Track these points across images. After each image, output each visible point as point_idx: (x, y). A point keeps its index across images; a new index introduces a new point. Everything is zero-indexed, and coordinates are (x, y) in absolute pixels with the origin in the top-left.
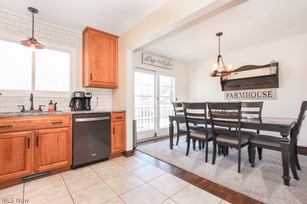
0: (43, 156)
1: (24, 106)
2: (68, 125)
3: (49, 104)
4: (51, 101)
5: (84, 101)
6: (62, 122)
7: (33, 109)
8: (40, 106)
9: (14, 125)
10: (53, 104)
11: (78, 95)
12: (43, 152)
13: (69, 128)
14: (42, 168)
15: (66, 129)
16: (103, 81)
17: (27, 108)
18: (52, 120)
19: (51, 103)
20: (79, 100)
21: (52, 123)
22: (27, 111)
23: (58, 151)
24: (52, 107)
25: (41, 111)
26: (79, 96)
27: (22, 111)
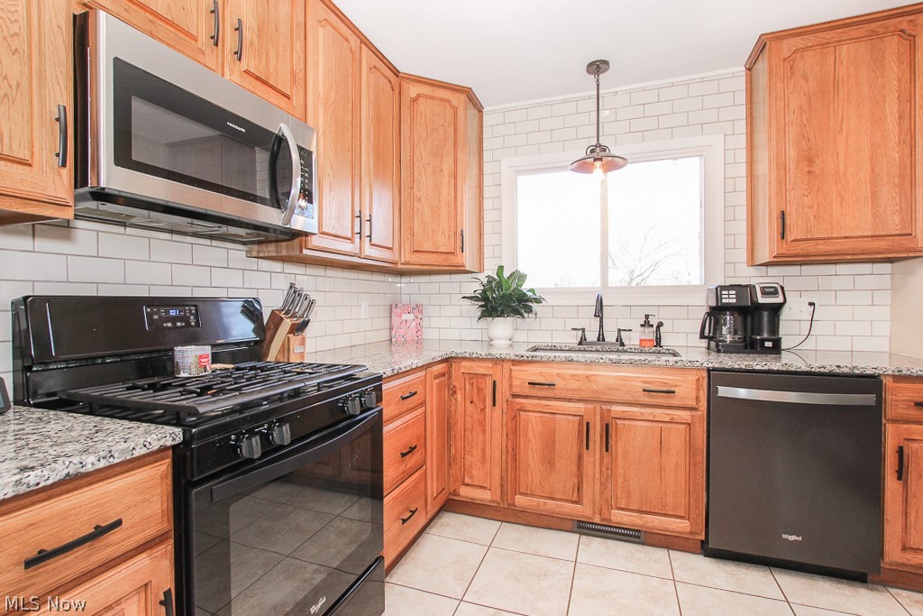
0: (620, 480)
1: (583, 330)
2: (693, 404)
3: (642, 326)
4: (647, 317)
5: (753, 318)
6: (674, 392)
7: (604, 340)
8: (619, 330)
9: (559, 383)
10: (652, 326)
11: (730, 298)
12: (620, 471)
13: (694, 413)
14: (619, 517)
15: (685, 415)
16: (842, 235)
17: (592, 336)
18: (644, 382)
19: (647, 324)
20: (731, 315)
21: (644, 390)
22: (591, 343)
23: (661, 480)
24: (649, 334)
25: (622, 345)
26: (734, 301)
27: (580, 343)
